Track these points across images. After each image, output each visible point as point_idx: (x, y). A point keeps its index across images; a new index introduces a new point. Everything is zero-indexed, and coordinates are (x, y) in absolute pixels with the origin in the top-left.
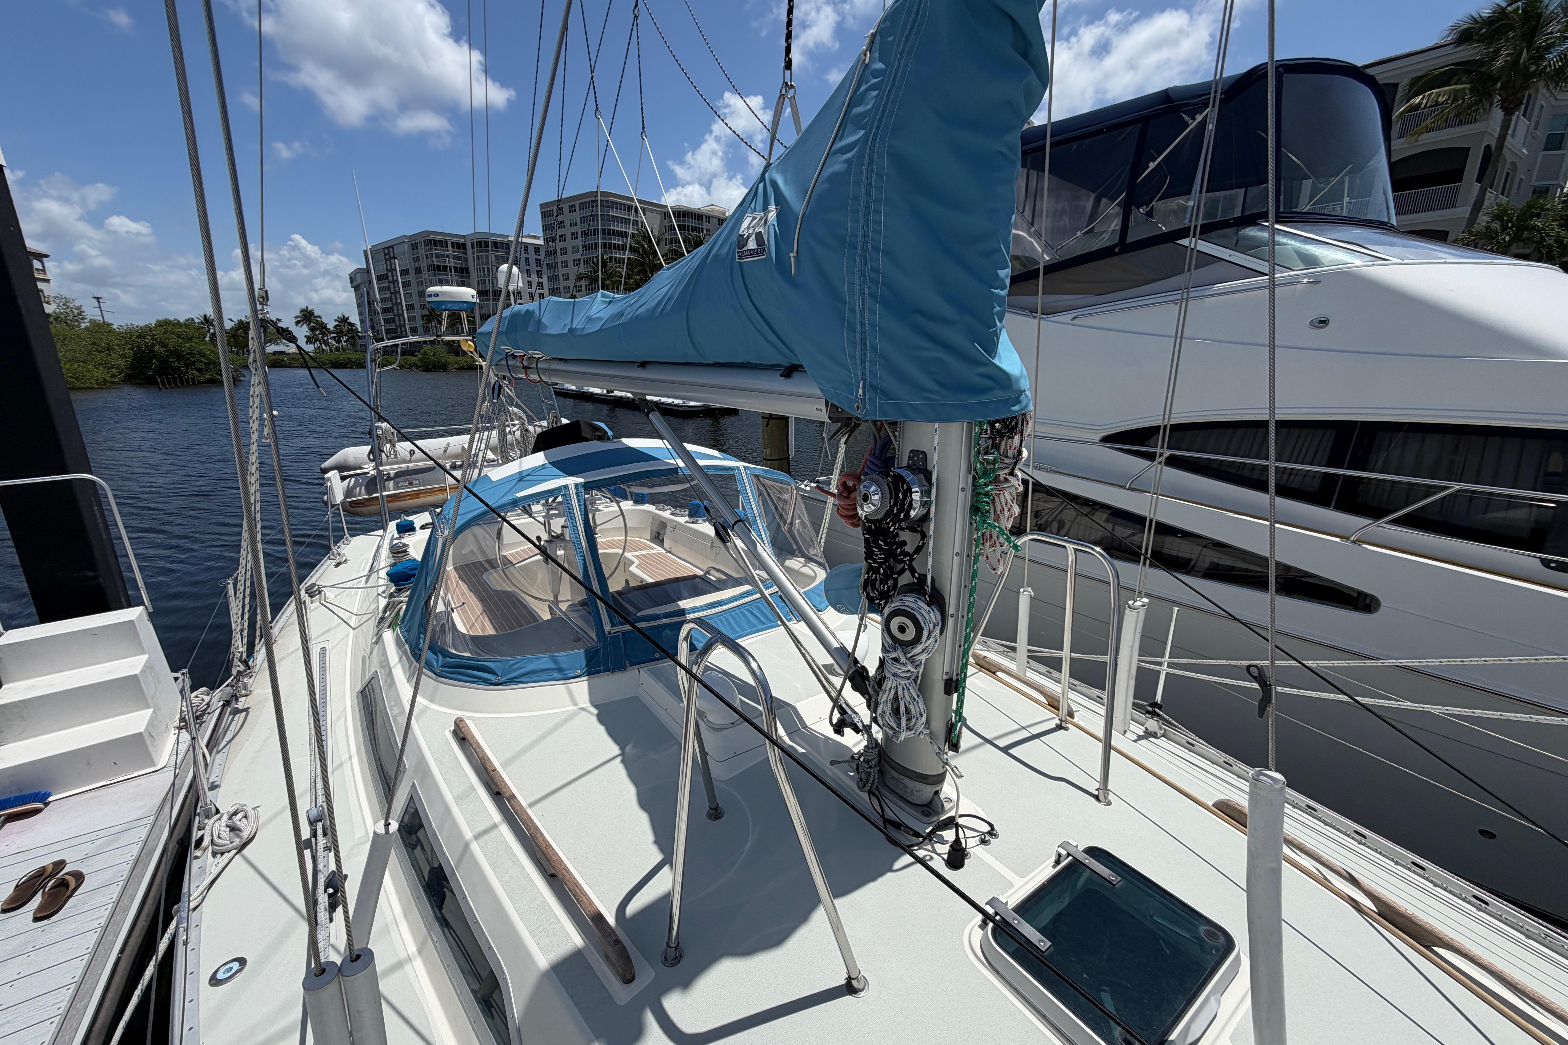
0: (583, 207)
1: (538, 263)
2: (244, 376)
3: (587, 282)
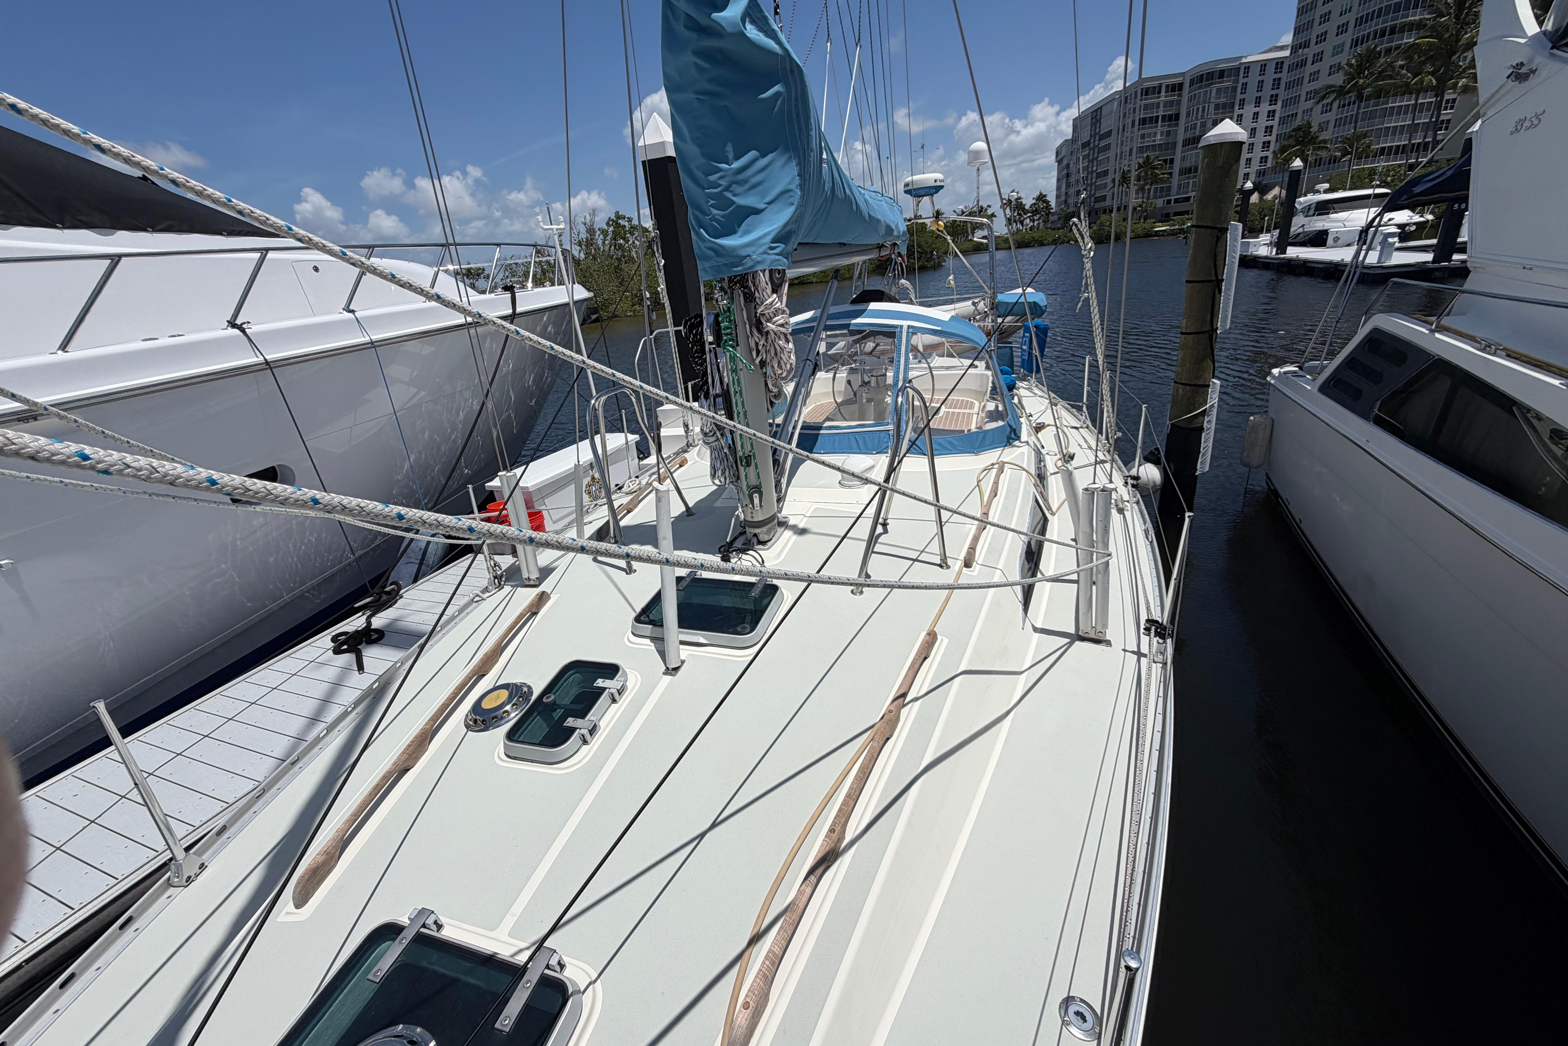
3: (1333, 96)
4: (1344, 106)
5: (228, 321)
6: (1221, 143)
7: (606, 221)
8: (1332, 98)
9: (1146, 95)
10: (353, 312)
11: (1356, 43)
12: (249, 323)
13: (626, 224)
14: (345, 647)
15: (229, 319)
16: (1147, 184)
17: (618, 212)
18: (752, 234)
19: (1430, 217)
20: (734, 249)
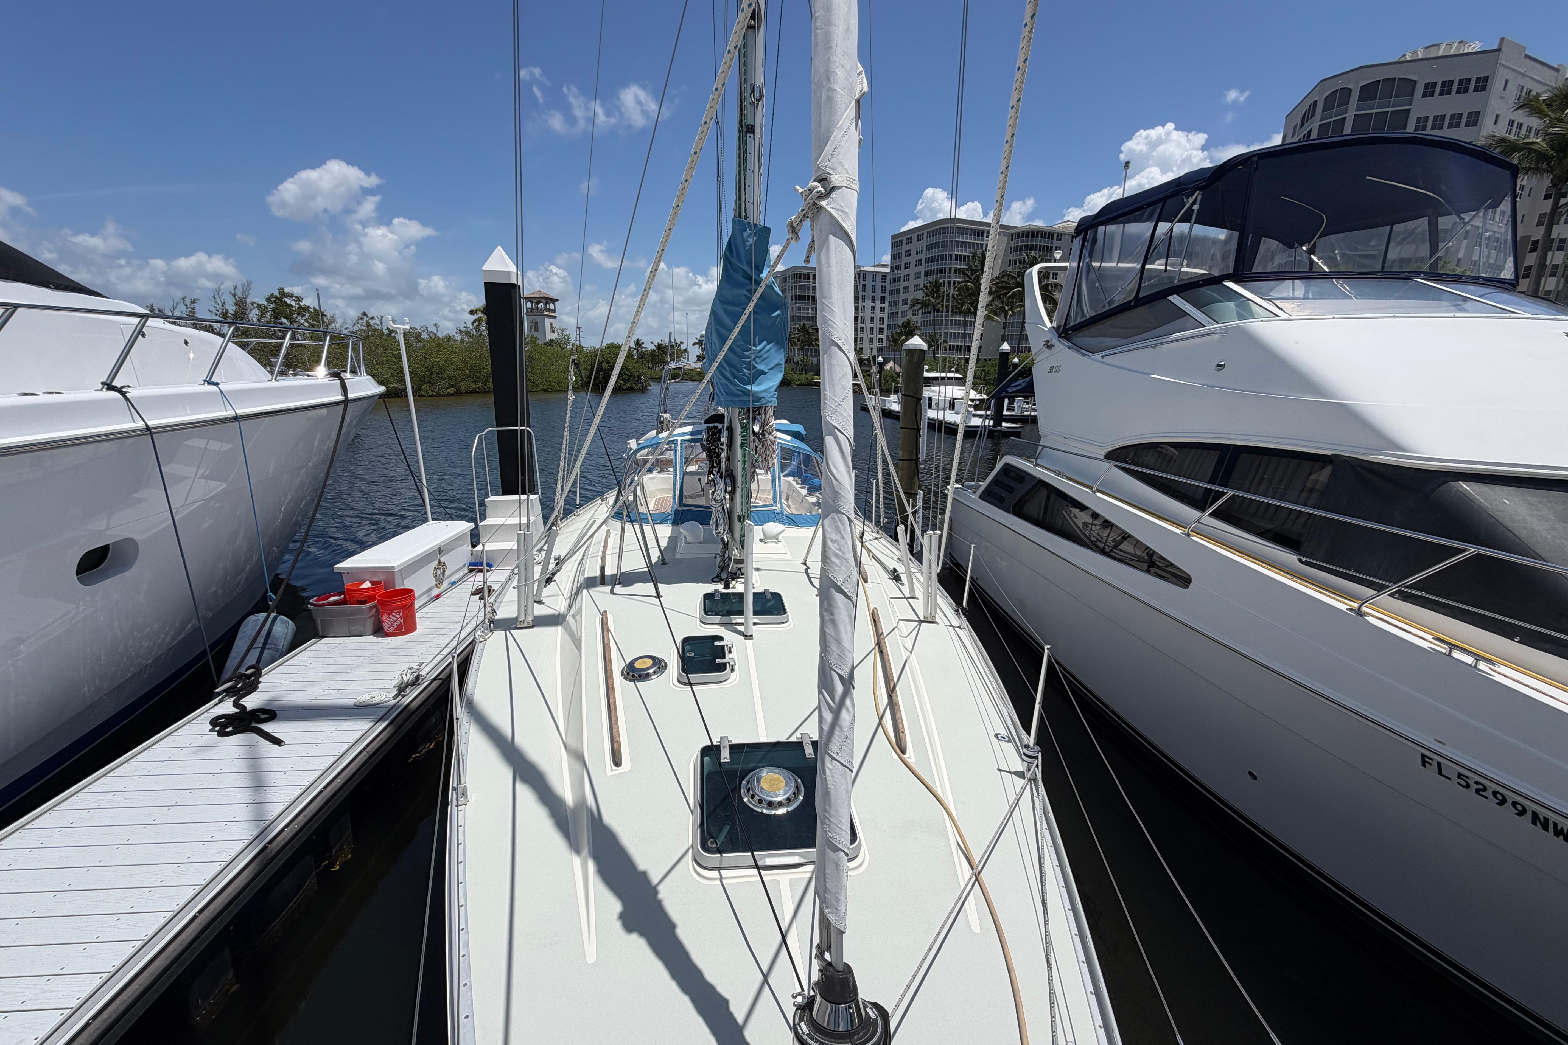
0: (931, 234)
1: (883, 289)
2: (650, 386)
3: (919, 306)
4: (925, 313)
5: (103, 383)
6: (915, 350)
7: (266, 297)
8: (918, 308)
9: (800, 278)
10: (217, 384)
11: (927, 274)
12: (129, 387)
13: (293, 303)
14: (230, 729)
15: (104, 380)
16: (805, 345)
17: (283, 289)
18: (763, 386)
19: (985, 397)
20: (756, 392)
